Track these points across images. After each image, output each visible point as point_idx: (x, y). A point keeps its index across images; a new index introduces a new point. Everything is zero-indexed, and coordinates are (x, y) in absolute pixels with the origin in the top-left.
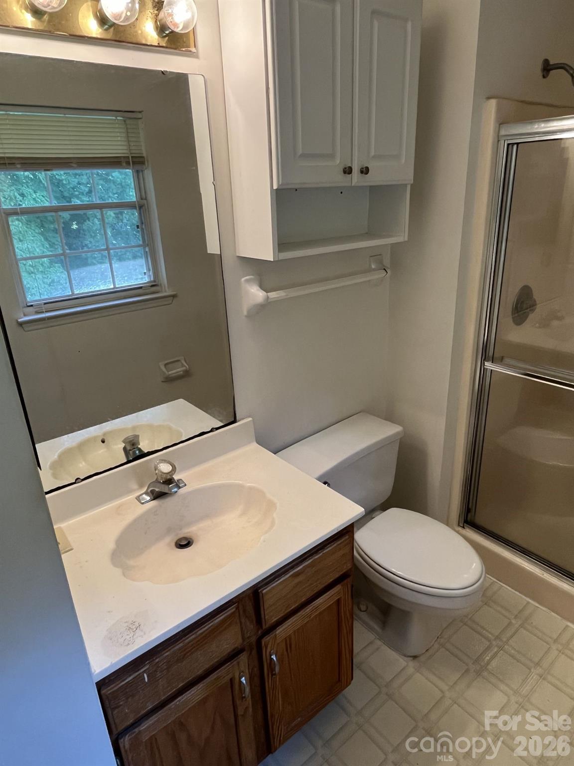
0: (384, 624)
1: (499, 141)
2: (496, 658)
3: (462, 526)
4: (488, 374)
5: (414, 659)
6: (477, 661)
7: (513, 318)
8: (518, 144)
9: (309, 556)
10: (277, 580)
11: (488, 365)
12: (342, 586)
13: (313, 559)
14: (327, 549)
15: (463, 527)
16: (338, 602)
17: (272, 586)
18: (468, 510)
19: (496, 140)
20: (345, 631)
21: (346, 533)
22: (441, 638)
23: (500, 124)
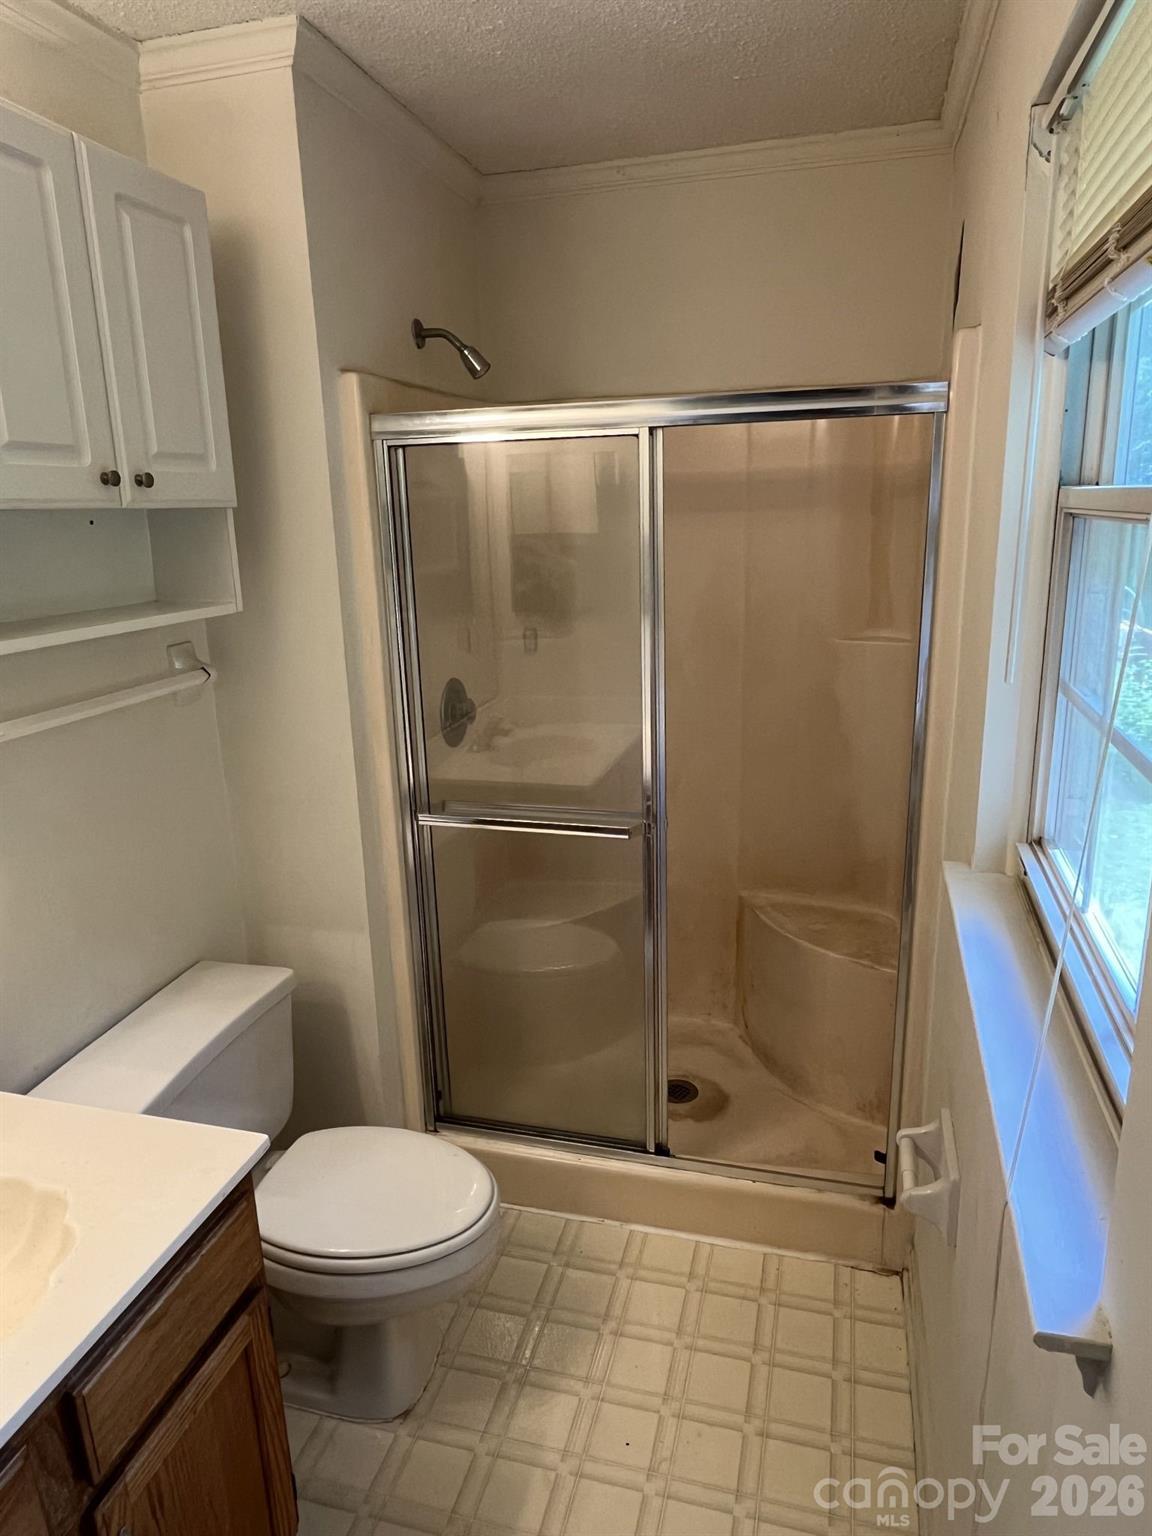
0: (331, 1381)
1: (372, 441)
2: (543, 1339)
3: (432, 1129)
4: (426, 834)
5: (404, 1420)
6: (513, 1364)
7: (444, 736)
8: (403, 447)
9: (173, 1273)
10: (109, 1352)
11: (425, 820)
12: (250, 1314)
13: (183, 1276)
14: (208, 1242)
15: (436, 1131)
16: (247, 1355)
17: (102, 1371)
18: (439, 1095)
19: (369, 441)
20: (269, 1413)
21: (239, 1199)
22: (444, 1353)
23: (371, 414)
